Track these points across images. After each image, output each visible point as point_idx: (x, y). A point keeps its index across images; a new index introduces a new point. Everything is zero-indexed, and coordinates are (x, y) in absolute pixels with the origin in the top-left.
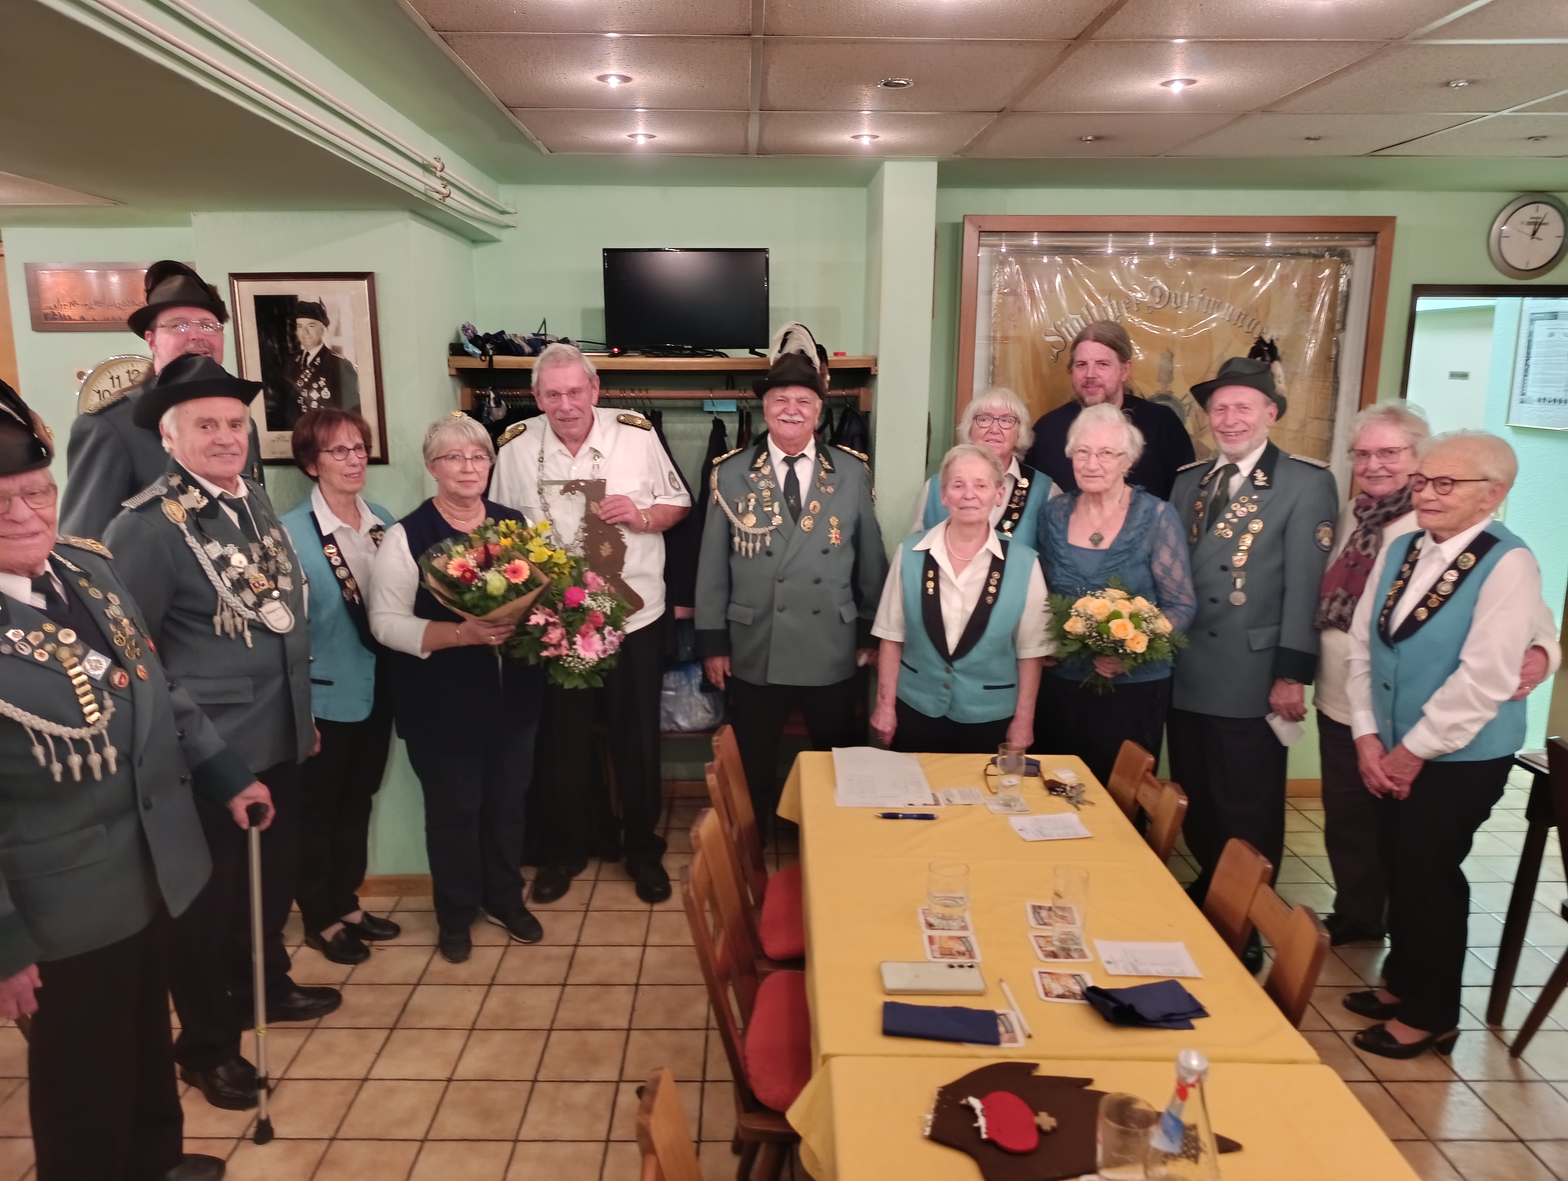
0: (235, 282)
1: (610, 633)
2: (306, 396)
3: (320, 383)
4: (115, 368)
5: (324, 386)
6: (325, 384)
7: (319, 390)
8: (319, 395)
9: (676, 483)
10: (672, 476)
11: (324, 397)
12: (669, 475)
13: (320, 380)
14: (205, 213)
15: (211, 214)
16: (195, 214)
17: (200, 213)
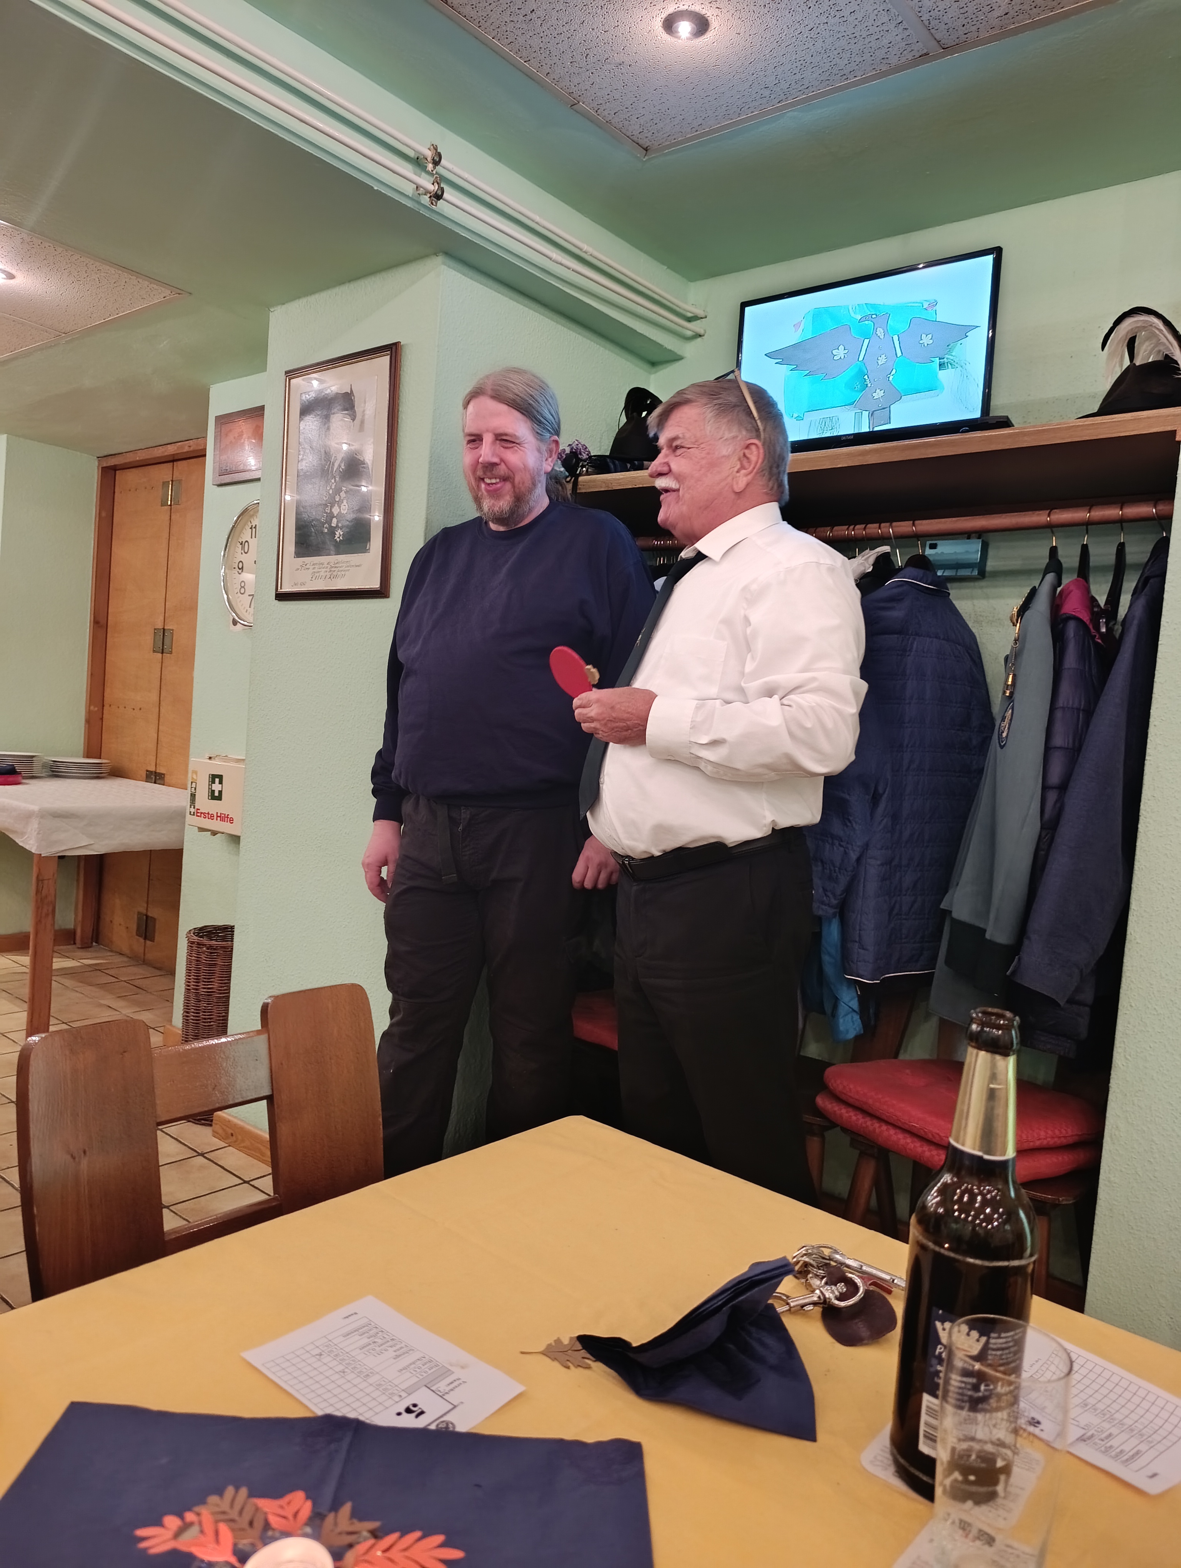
0: (288, 381)
2: (329, 512)
3: (341, 494)
4: (255, 517)
5: (344, 498)
6: (344, 495)
7: (340, 503)
8: (339, 510)
11: (342, 512)
13: (341, 491)
14: (279, 307)
15: (284, 307)
16: (272, 310)
17: (276, 309)
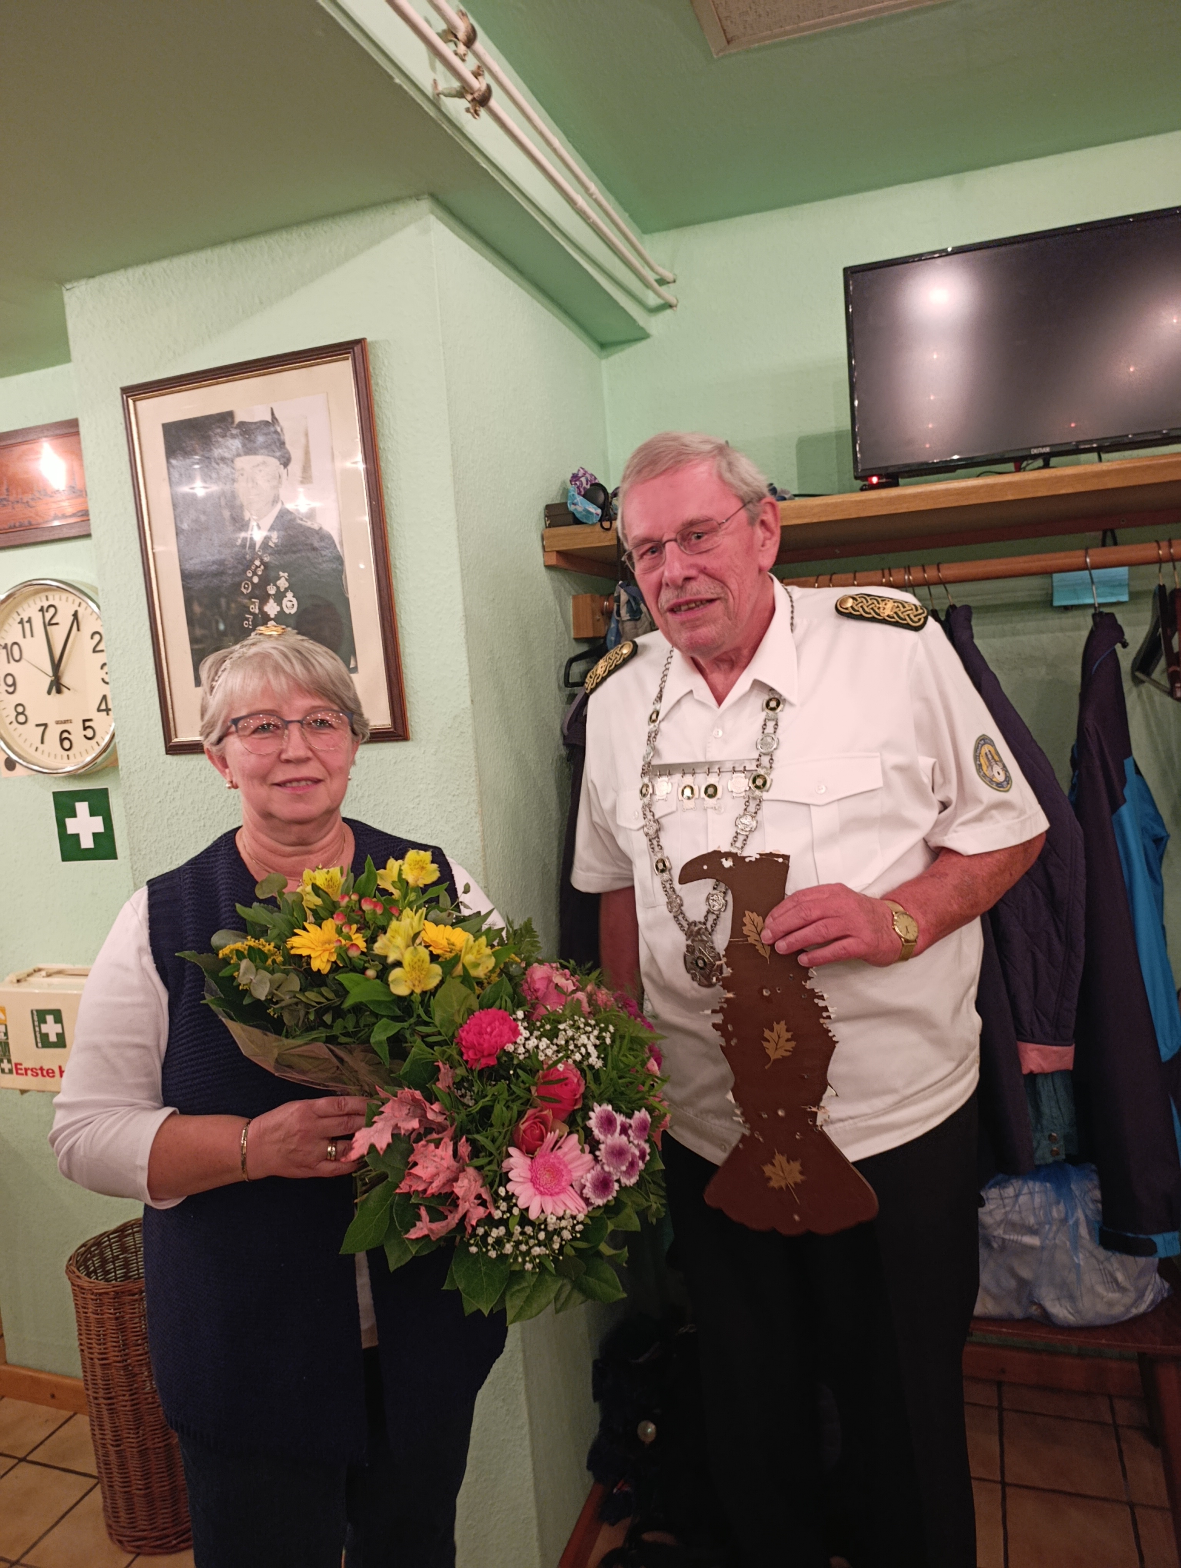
0: (131, 402)
1: (608, 1123)
2: (257, 611)
3: (278, 583)
4: (25, 606)
5: (286, 590)
6: (287, 585)
7: (279, 597)
8: (278, 609)
9: (997, 768)
10: (986, 748)
11: (287, 611)
12: (977, 749)
13: (279, 578)
14: (83, 282)
15: (92, 282)
16: (68, 286)
17: (75, 284)
